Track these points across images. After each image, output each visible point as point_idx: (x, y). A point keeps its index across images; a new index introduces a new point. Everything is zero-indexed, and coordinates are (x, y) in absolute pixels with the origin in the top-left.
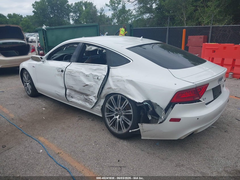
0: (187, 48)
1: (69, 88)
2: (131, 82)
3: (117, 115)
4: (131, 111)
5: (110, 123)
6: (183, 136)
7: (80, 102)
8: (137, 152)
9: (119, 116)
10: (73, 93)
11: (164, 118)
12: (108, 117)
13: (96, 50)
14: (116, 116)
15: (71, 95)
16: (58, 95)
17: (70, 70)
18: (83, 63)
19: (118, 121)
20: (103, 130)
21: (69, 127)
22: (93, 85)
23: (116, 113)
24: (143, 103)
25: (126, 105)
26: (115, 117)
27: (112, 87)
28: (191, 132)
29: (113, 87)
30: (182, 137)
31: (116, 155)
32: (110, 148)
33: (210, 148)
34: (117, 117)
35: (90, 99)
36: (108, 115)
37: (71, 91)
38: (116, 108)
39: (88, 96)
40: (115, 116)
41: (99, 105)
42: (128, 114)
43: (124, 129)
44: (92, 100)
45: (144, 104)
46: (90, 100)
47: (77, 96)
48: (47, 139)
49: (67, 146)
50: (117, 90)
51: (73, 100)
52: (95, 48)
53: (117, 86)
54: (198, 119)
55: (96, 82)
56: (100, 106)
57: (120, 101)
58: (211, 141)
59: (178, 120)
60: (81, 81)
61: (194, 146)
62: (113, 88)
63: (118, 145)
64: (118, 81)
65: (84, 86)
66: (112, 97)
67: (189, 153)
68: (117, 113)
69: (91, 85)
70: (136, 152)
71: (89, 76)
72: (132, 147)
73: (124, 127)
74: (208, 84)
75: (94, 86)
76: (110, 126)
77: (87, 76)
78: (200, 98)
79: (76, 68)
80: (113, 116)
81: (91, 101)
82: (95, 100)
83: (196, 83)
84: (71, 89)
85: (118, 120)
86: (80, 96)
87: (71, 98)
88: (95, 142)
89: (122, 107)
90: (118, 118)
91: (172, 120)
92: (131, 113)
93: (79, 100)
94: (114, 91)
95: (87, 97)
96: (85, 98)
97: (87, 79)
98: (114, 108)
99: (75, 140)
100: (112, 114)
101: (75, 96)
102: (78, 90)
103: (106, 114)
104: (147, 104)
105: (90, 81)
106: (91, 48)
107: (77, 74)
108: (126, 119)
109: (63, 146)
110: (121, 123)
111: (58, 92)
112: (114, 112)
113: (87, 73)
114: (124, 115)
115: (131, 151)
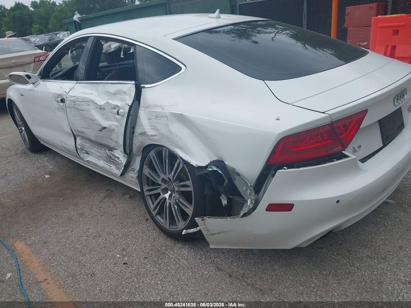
0: (342, 33)
1: (78, 136)
2: (181, 118)
3: (165, 190)
4: (189, 183)
5: (155, 208)
6: (306, 242)
7: (101, 163)
8: (207, 274)
9: (169, 192)
10: (88, 145)
11: (251, 203)
12: (150, 196)
13: (118, 50)
14: (164, 194)
15: (85, 149)
16: (66, 148)
17: (72, 99)
18: (103, 80)
19: (168, 205)
20: (147, 220)
21: (81, 215)
22: (113, 127)
23: (164, 186)
24: (207, 167)
25: (178, 171)
26: (162, 196)
27: (146, 130)
28: (322, 233)
29: (150, 132)
30: (302, 244)
31: (159, 282)
32: (149, 266)
33: (378, 257)
34: (167, 196)
35: (115, 157)
36: (150, 190)
37: (84, 141)
38: (162, 176)
40: (161, 193)
41: (133, 170)
42: (184, 189)
43: (179, 221)
44: (118, 158)
45: (210, 169)
46: (116, 159)
47: (94, 150)
48: (30, 245)
49: (63, 260)
50: (156, 138)
51: (90, 158)
52: (116, 45)
53: (154, 128)
54: (338, 202)
55: (117, 120)
56: (136, 171)
57: (167, 161)
58: (381, 240)
59: (288, 207)
60: (93, 120)
61: (338, 254)
62: (149, 134)
63: (169, 256)
64: (156, 117)
65: (100, 131)
66: (152, 154)
67: (324, 273)
68: (166, 186)
69: (111, 128)
70: (203, 274)
71: (104, 109)
72: (199, 261)
73: (179, 217)
74: (365, 112)
75: (116, 129)
76: (154, 213)
77: (101, 108)
78: (344, 148)
79: (82, 93)
80: (159, 194)
81: (118, 160)
82: (123, 160)
83: (330, 112)
84: (83, 138)
85: (168, 201)
86: (99, 150)
87: (86, 154)
88: (124, 250)
89: (173, 174)
90: (167, 198)
91: (272, 208)
92: (189, 189)
93: (99, 158)
94: (151, 140)
95: (111, 152)
96: (108, 155)
97: (103, 115)
98: (159, 176)
99: (85, 246)
100: (155, 189)
101: (92, 151)
102: (93, 138)
103: (146, 188)
104: (215, 169)
105: (108, 119)
106: (110, 46)
107: (84, 107)
108: (181, 200)
109: (56, 263)
110: (173, 209)
111: (64, 143)
112: (160, 185)
113: (101, 102)
114: (177, 191)
115: (193, 273)
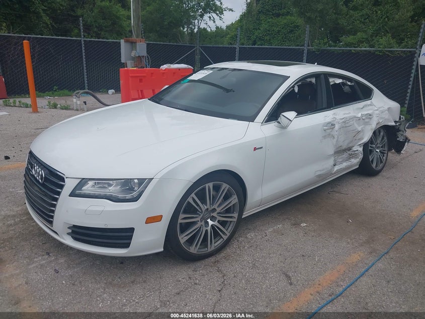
7: (344, 165)
10: (336, 158)
16: (319, 176)
22: (363, 129)
35: (355, 151)
39: (351, 150)
50: (382, 122)
51: (336, 168)
53: (382, 118)
55: (365, 123)
65: (355, 136)
96: (350, 154)
107: (351, 123)
111: (320, 171)
